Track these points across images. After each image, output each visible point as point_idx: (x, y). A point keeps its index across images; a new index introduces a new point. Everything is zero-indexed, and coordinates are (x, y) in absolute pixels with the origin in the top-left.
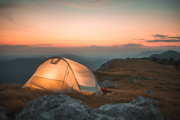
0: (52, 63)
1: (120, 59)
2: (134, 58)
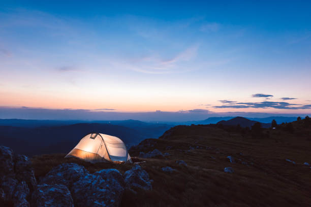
0: (91, 138)
1: (185, 126)
2: (199, 125)
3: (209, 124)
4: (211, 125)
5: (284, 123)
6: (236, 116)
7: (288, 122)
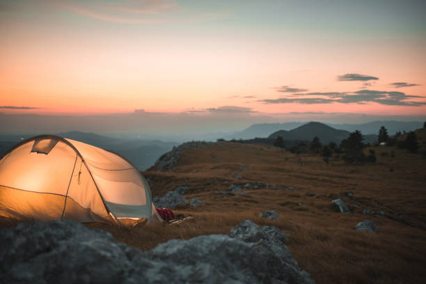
0: (36, 150)
1: (204, 143)
2: (234, 141)
3: (253, 138)
4: (257, 141)
5: (400, 133)
6: (309, 121)
7: (407, 131)
